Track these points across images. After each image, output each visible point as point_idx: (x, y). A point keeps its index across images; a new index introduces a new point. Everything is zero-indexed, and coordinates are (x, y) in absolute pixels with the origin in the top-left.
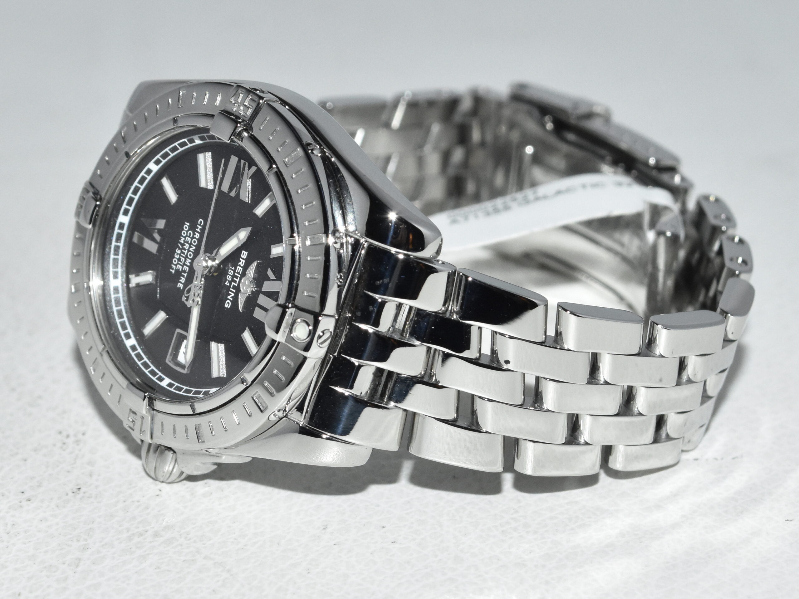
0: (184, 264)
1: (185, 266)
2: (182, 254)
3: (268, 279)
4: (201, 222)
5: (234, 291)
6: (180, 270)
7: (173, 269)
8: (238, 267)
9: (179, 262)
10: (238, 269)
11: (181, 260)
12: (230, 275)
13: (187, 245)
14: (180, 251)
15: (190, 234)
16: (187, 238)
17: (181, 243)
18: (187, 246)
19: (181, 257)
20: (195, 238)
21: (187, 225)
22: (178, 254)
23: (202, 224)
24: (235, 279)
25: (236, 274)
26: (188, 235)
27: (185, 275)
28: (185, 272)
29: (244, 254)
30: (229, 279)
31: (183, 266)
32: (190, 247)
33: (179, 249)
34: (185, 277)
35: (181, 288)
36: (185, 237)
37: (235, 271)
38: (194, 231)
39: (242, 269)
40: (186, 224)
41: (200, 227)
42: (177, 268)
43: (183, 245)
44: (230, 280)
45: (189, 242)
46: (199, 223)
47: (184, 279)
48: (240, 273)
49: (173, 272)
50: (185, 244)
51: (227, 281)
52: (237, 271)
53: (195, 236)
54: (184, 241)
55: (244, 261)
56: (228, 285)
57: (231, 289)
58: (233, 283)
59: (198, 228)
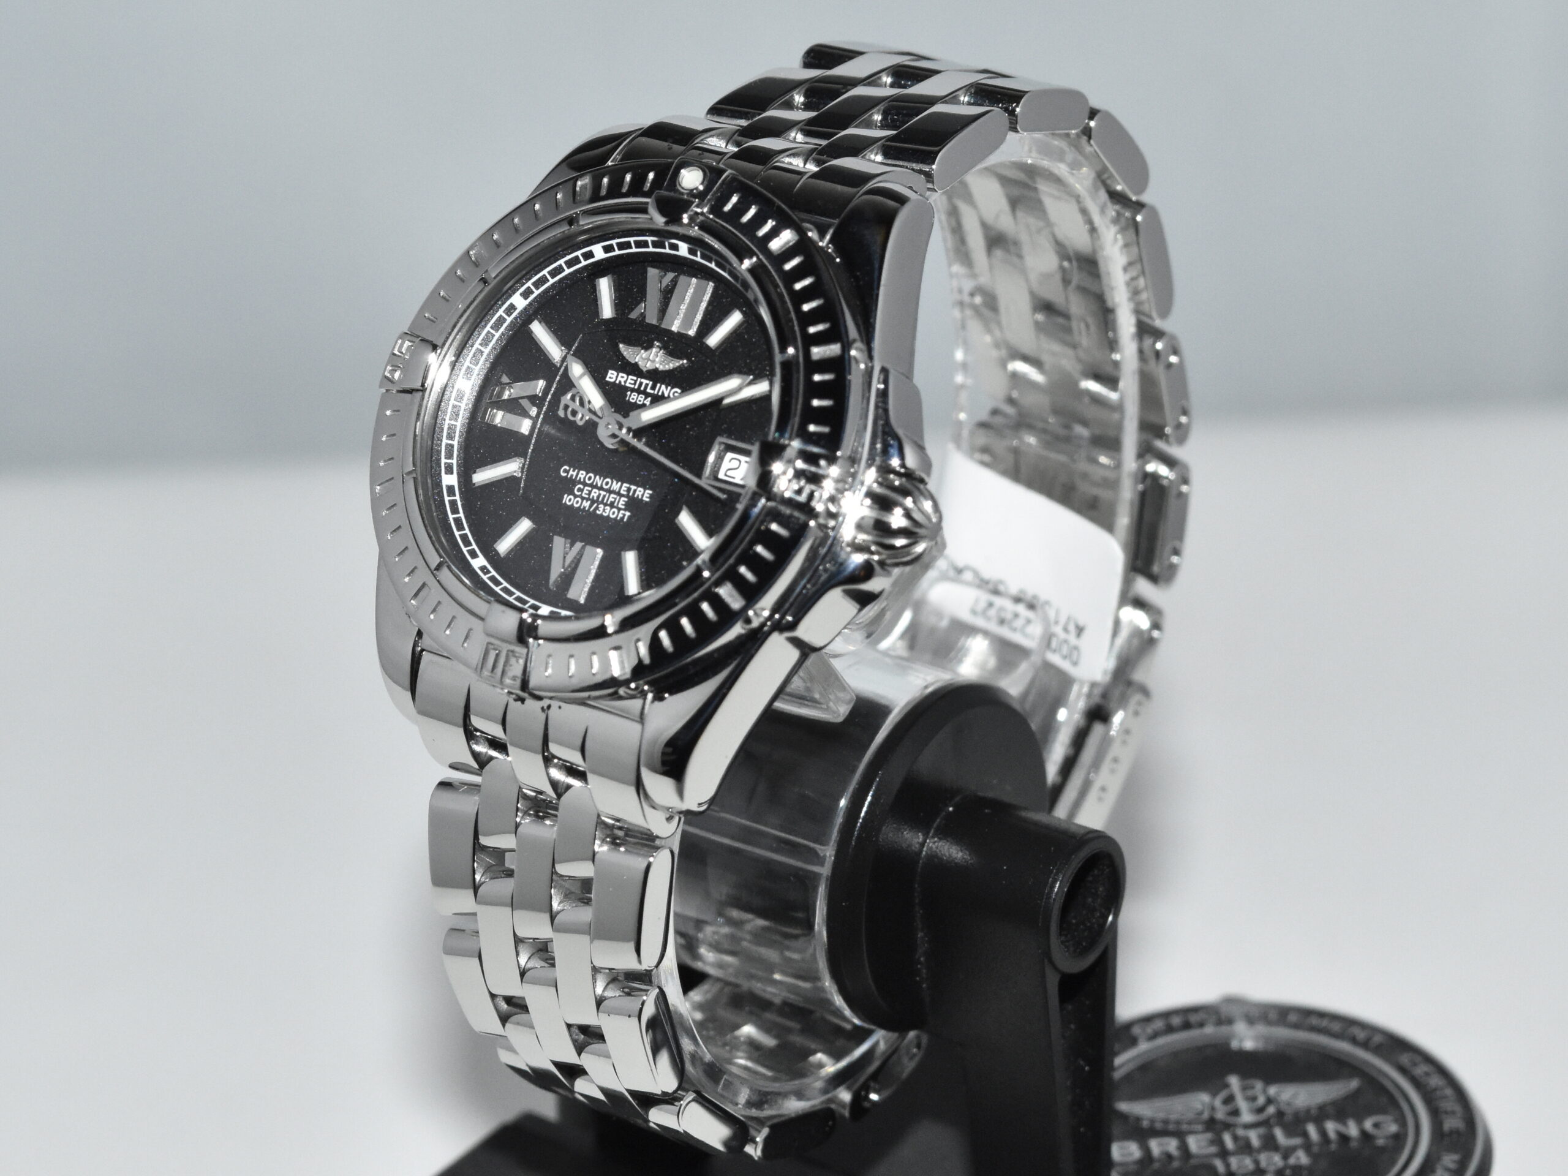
0: (619, 494)
1: (622, 492)
2: (605, 501)
3: (643, 316)
4: (565, 471)
5: (659, 385)
6: (626, 499)
7: (624, 515)
8: (628, 385)
9: (615, 504)
10: (630, 383)
11: (613, 500)
12: (637, 398)
13: (593, 494)
14: (600, 506)
15: (580, 490)
16: (584, 495)
17: (591, 506)
18: (595, 493)
19: (609, 502)
20: (585, 478)
21: (567, 500)
22: (604, 510)
23: (567, 468)
24: (642, 389)
25: (636, 387)
26: (580, 493)
27: (633, 487)
28: (629, 490)
29: (612, 376)
30: (642, 400)
31: (622, 496)
32: (596, 487)
33: (597, 508)
34: (635, 488)
35: (650, 492)
36: (583, 499)
37: (633, 390)
38: (573, 482)
39: (630, 377)
40: (565, 503)
41: (571, 472)
42: (623, 507)
43: (593, 502)
44: (643, 396)
45: (590, 489)
46: (566, 474)
47: (640, 489)
48: (635, 378)
49: (628, 514)
50: (591, 497)
51: (645, 402)
52: (632, 386)
53: (582, 480)
54: (588, 499)
55: (621, 374)
56: (649, 399)
57: (656, 392)
58: (649, 390)
59: (572, 475)
